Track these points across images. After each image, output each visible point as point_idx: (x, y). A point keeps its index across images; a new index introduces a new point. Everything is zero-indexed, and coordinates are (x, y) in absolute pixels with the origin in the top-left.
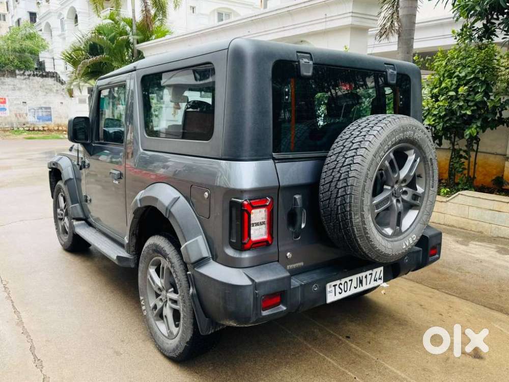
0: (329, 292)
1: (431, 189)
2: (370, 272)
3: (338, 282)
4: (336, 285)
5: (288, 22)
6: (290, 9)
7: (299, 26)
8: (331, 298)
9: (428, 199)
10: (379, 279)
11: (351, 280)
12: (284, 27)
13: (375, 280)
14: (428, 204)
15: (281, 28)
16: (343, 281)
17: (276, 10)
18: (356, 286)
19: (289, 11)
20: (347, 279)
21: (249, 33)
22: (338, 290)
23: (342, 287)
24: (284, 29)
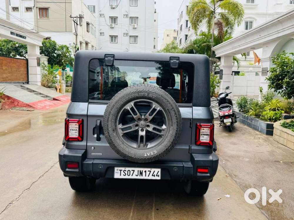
0: (116, 172)
1: (171, 127)
2: (149, 169)
3: (123, 169)
4: (122, 170)
5: (280, 27)
6: (279, 19)
7: (286, 29)
8: (117, 176)
9: (169, 133)
10: (157, 176)
11: (134, 171)
12: (278, 31)
13: (153, 175)
14: (169, 135)
15: (276, 32)
16: (127, 169)
17: (272, 21)
18: (137, 175)
19: (279, 20)
20: (131, 169)
21: (260, 37)
22: (122, 173)
23: (126, 172)
24: (278, 32)
